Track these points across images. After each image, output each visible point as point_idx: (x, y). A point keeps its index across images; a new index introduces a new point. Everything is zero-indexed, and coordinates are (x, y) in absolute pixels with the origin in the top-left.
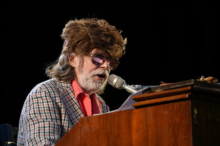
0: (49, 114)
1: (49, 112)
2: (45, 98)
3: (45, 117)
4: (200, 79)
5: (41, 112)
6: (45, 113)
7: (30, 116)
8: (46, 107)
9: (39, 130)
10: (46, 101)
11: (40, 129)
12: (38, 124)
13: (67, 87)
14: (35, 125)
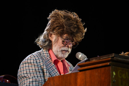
0: (36, 74)
1: (35, 72)
2: (33, 63)
3: (33, 76)
4: (121, 54)
5: (31, 72)
6: (33, 73)
7: (24, 75)
8: (34, 69)
9: (29, 84)
10: (34, 65)
11: (30, 82)
12: (29, 80)
13: (47, 56)
14: (28, 80)
